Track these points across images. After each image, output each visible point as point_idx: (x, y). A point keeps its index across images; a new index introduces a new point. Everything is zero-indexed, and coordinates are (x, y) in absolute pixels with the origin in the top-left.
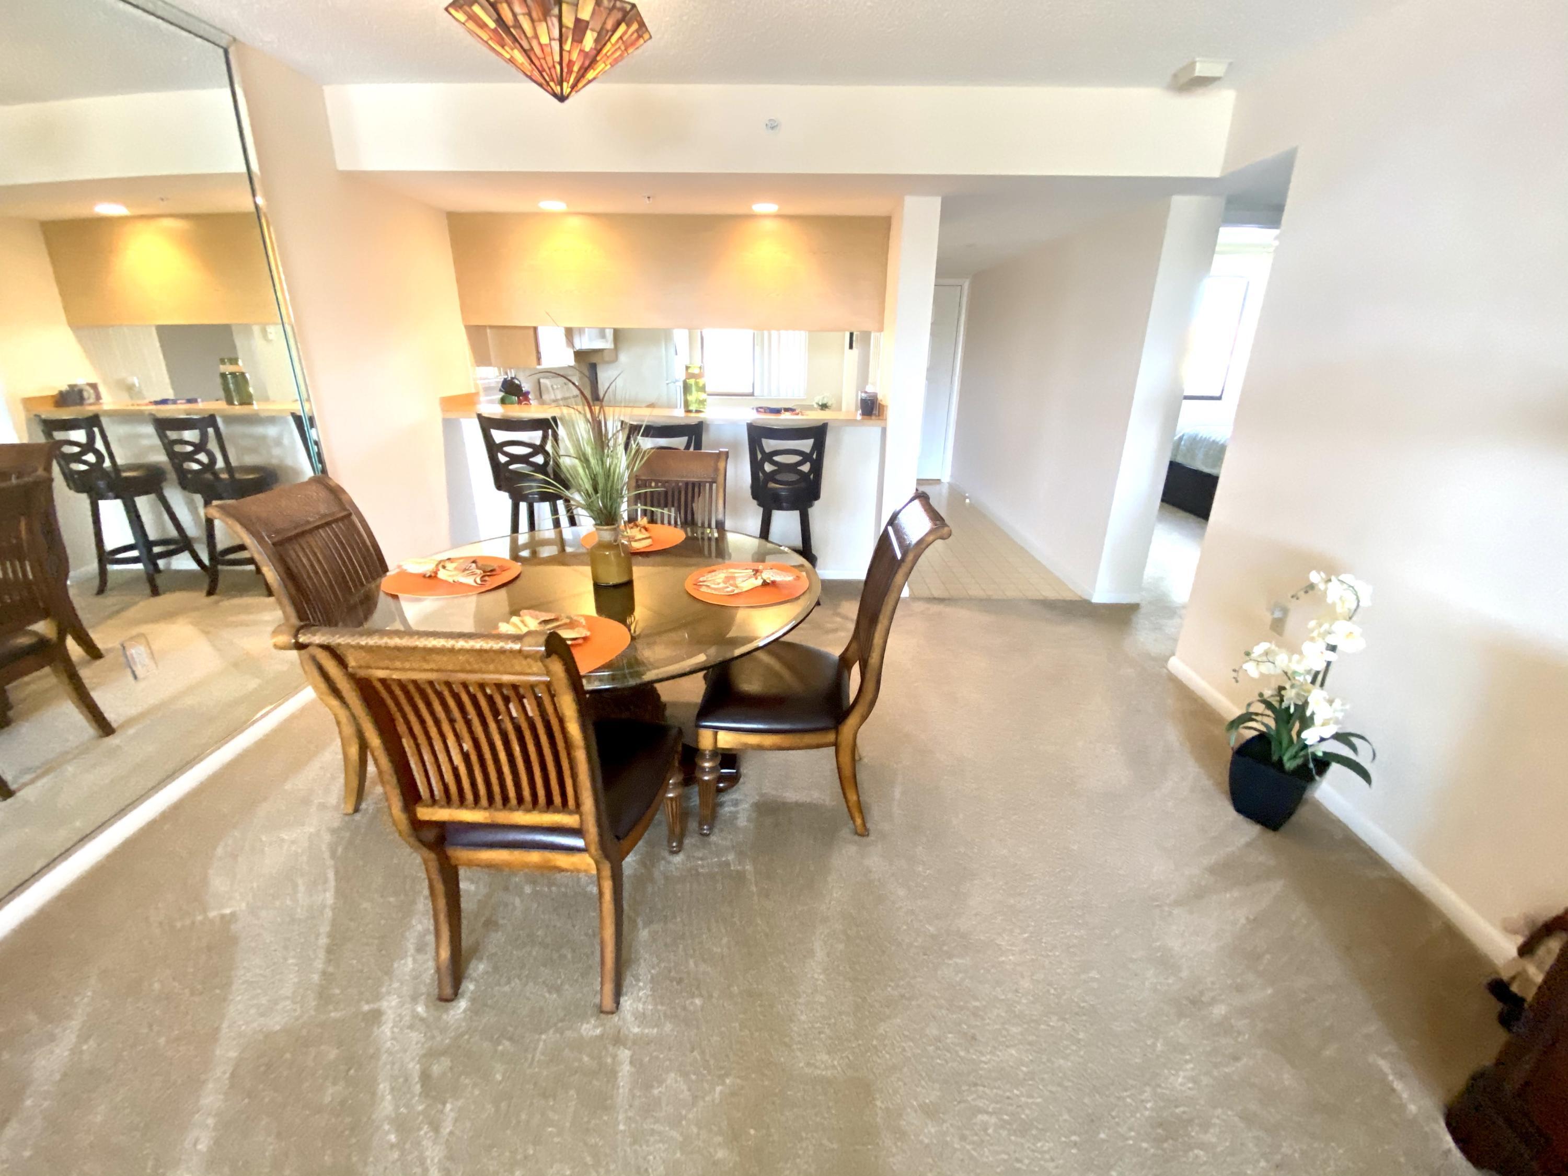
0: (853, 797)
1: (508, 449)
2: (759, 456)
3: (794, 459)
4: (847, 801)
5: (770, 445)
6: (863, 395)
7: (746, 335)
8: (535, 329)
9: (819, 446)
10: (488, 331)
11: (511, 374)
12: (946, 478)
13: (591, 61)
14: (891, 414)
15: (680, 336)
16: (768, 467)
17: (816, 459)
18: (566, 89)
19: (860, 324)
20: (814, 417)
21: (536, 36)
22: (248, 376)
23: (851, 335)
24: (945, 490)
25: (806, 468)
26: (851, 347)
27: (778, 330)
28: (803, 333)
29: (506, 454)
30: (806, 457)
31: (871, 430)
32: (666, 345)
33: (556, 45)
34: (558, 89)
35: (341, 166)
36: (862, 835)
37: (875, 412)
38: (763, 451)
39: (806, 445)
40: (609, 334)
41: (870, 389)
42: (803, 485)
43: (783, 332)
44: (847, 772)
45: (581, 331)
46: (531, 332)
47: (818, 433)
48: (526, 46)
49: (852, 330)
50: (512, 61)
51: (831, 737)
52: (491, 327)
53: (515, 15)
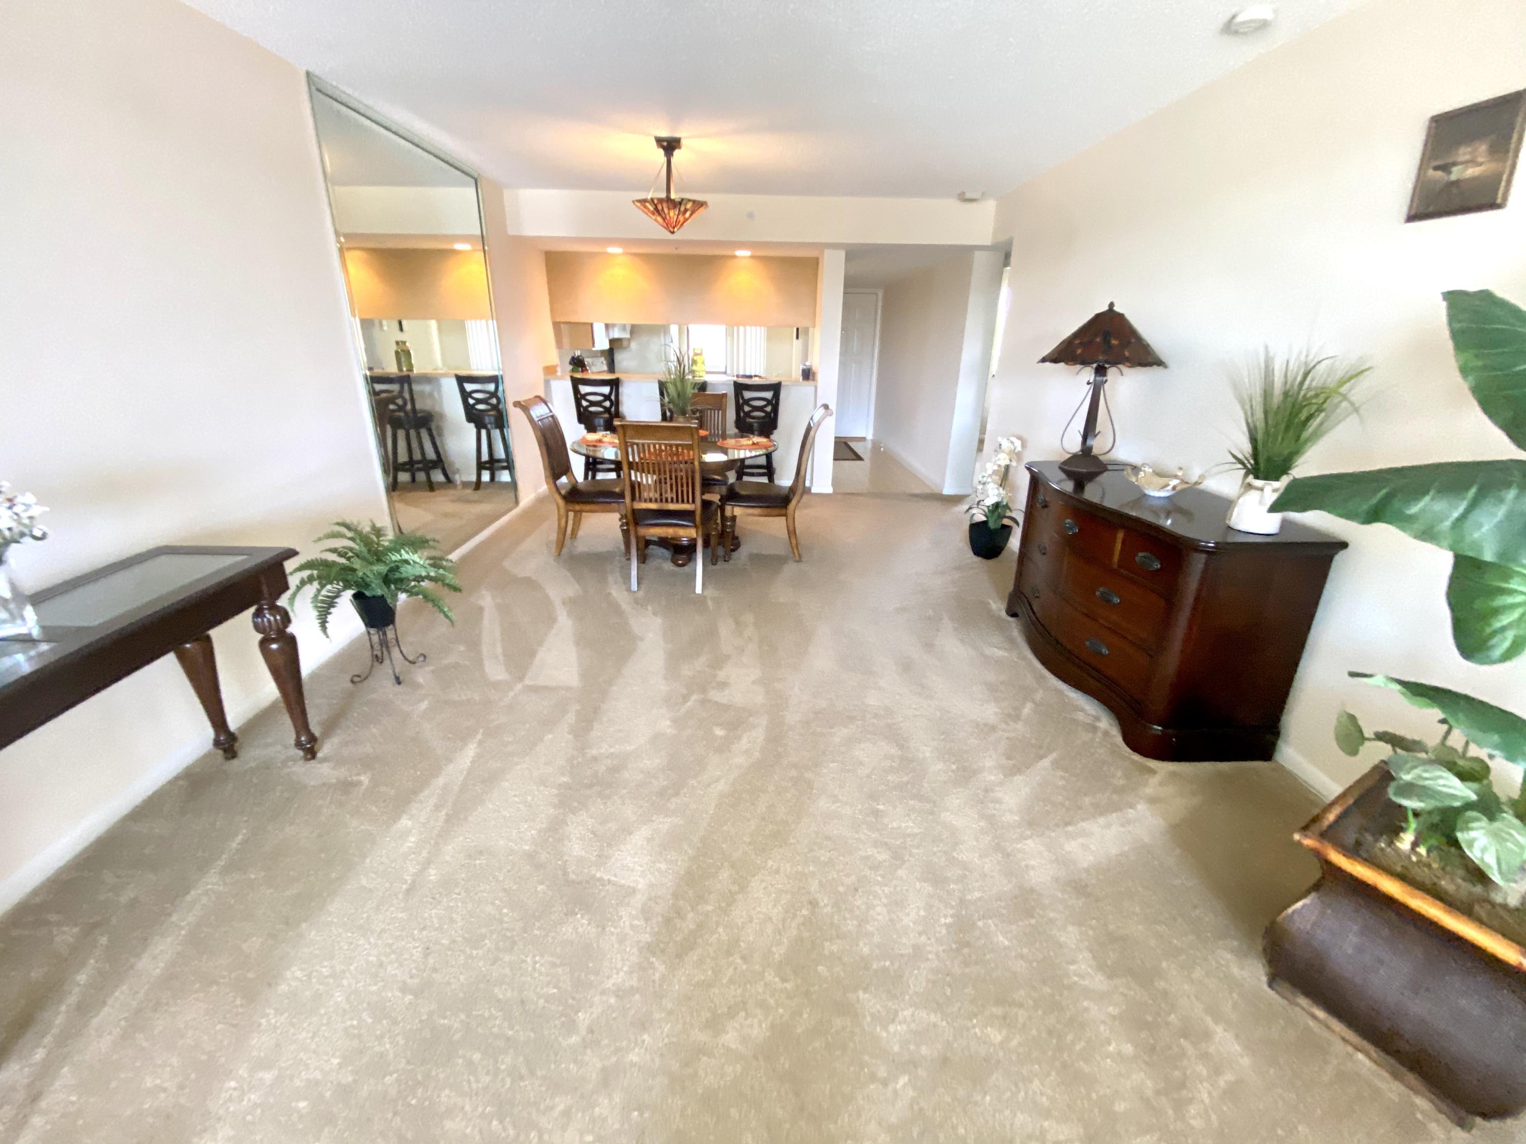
0: (794, 542)
1: (589, 398)
2: (741, 401)
3: (762, 403)
4: (791, 543)
5: (748, 395)
6: (805, 367)
7: (721, 329)
8: (592, 325)
9: (777, 396)
10: (562, 325)
11: (578, 353)
12: (870, 437)
13: (686, 220)
14: (819, 377)
15: (674, 329)
16: (747, 409)
17: (775, 403)
18: (676, 229)
19: (803, 323)
20: (773, 380)
21: (669, 214)
22: (411, 352)
23: (798, 329)
24: (869, 445)
25: (769, 409)
26: (797, 338)
27: (744, 326)
28: (763, 328)
29: (587, 401)
30: (769, 402)
31: (808, 387)
32: (665, 336)
33: (676, 217)
34: (672, 230)
35: (511, 232)
36: (798, 562)
37: (811, 377)
38: (743, 398)
39: (768, 395)
40: (628, 328)
41: (808, 364)
42: (767, 420)
43: (748, 328)
44: (791, 528)
45: (614, 325)
46: (590, 327)
47: (776, 388)
48: (664, 216)
49: (798, 326)
50: (656, 220)
51: (783, 512)
52: (564, 323)
53: (663, 208)
